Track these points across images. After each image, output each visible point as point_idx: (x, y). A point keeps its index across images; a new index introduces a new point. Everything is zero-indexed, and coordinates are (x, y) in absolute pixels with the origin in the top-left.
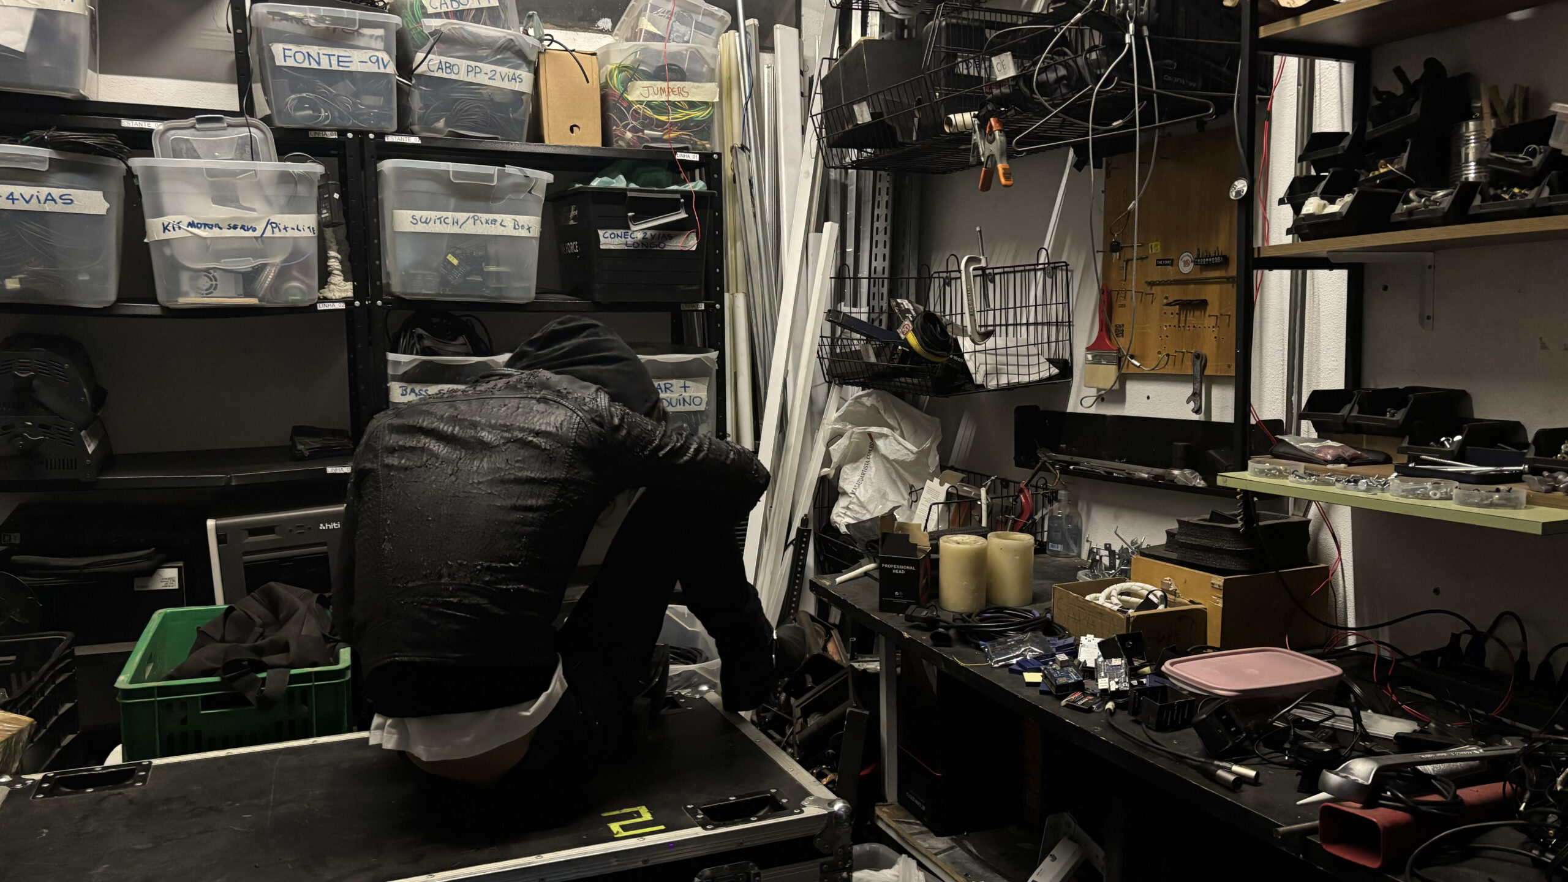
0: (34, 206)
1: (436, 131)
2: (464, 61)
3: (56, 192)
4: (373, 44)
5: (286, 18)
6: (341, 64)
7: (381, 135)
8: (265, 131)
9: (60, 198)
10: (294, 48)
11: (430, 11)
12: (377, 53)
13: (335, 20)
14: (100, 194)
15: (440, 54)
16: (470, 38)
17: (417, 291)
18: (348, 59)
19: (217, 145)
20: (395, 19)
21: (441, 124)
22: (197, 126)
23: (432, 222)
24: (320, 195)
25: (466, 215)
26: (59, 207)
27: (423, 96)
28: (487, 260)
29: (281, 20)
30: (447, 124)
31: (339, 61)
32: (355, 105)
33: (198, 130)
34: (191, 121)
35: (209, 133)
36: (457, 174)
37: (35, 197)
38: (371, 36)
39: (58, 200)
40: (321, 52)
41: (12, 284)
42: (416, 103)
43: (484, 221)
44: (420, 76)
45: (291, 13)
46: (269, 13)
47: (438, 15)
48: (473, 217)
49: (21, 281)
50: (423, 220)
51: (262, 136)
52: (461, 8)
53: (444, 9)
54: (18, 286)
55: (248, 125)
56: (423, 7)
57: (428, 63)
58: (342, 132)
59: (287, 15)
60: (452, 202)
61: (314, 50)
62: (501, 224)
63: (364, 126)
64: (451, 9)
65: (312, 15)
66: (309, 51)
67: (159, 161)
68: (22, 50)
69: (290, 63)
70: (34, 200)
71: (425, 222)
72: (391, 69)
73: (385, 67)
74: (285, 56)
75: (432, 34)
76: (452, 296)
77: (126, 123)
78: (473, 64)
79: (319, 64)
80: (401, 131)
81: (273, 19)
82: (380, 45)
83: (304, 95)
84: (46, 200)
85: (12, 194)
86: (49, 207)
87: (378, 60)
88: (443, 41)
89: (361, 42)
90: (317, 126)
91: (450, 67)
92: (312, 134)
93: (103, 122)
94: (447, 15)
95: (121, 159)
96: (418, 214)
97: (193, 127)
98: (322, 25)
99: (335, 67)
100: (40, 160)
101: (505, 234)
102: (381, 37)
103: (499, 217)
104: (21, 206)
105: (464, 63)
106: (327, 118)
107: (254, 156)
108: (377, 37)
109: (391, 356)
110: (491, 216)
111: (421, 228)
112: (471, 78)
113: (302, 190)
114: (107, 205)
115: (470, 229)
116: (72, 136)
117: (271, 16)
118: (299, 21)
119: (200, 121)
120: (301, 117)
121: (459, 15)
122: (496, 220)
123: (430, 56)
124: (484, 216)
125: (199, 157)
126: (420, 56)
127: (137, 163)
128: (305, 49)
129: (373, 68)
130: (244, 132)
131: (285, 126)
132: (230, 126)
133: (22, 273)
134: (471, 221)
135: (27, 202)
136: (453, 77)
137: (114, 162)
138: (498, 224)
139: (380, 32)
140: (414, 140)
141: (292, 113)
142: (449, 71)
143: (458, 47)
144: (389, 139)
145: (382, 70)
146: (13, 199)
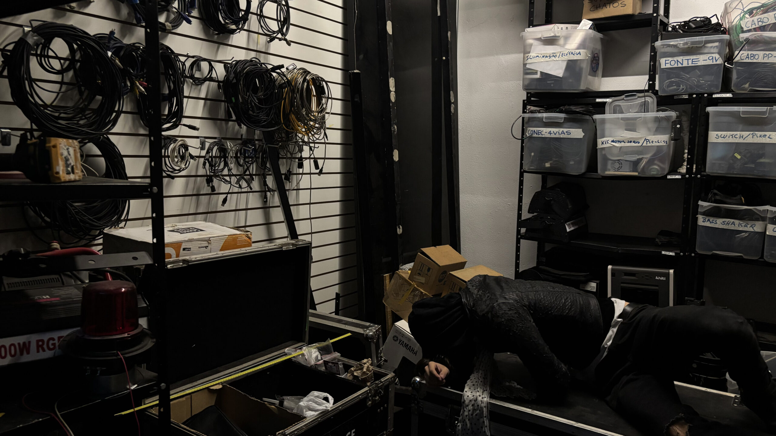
0: (557, 136)
1: (744, 89)
2: (762, 52)
3: (565, 130)
4: (712, 50)
5: (669, 46)
6: (693, 63)
7: (710, 94)
8: (653, 97)
9: (566, 132)
10: (670, 59)
11: (745, 29)
12: (713, 55)
13: (693, 43)
14: (581, 130)
15: (749, 50)
16: (768, 39)
17: (715, 171)
18: (697, 60)
19: (631, 107)
20: (726, 37)
21: (747, 85)
22: (625, 99)
23: (728, 137)
24: (672, 126)
25: (748, 133)
26: (566, 136)
27: (738, 72)
28: (762, 156)
29: (667, 47)
30: (750, 86)
32: (698, 81)
34: (623, 97)
35: (629, 101)
36: (744, 113)
37: (558, 132)
38: (711, 47)
40: (684, 59)
41: (548, 165)
42: (734, 76)
43: (758, 135)
44: (736, 62)
45: (672, 43)
46: (662, 45)
47: (749, 31)
48: (752, 134)
49: (551, 164)
51: (651, 100)
52: (764, 24)
53: (754, 27)
54: (549, 166)
55: (645, 96)
56: (742, 28)
57: (741, 56)
58: (690, 95)
59: (670, 44)
60: (741, 126)
61: (680, 59)
62: (769, 137)
63: (702, 91)
64: (757, 26)
65: (682, 42)
66: (678, 59)
67: (607, 116)
68: (561, 77)
69: (668, 66)
71: (723, 137)
72: (720, 61)
73: (716, 61)
74: (666, 64)
75: (745, 40)
76: (736, 174)
77: (598, 100)
78: (767, 53)
79: (682, 64)
80: (722, 92)
81: (663, 47)
82: (716, 50)
83: (673, 80)
84: (562, 133)
85: (550, 131)
86: (562, 136)
87: (713, 58)
88: (751, 44)
89: (706, 51)
90: (677, 93)
91: (754, 56)
92: (675, 97)
93: (590, 100)
94: (755, 30)
95: (590, 115)
96: (720, 133)
97: (623, 99)
98: (686, 46)
99: (690, 65)
100: (561, 118)
101: (771, 142)
102: (717, 46)
103: (768, 134)
104: (553, 136)
106: (683, 89)
107: (646, 110)
108: (715, 47)
109: (700, 203)
110: (763, 133)
111: (720, 140)
112: (766, 60)
113: (664, 124)
114: (584, 134)
115: (750, 140)
116: (573, 108)
118: (675, 46)
119: (627, 96)
120: (671, 90)
121: (762, 28)
122: (766, 135)
123: (741, 52)
124: (759, 133)
125: (623, 113)
126: (737, 52)
127: (597, 117)
128: (675, 59)
129: (710, 62)
130: (643, 100)
131: (663, 95)
132: (639, 97)
133: (551, 161)
134: (751, 136)
135: (555, 134)
136: (755, 61)
137: (588, 117)
138: (767, 137)
139: (717, 44)
140: (729, 95)
141: (666, 89)
142: (752, 58)
143: (761, 45)
144: (715, 96)
145: (715, 63)
146: (550, 133)
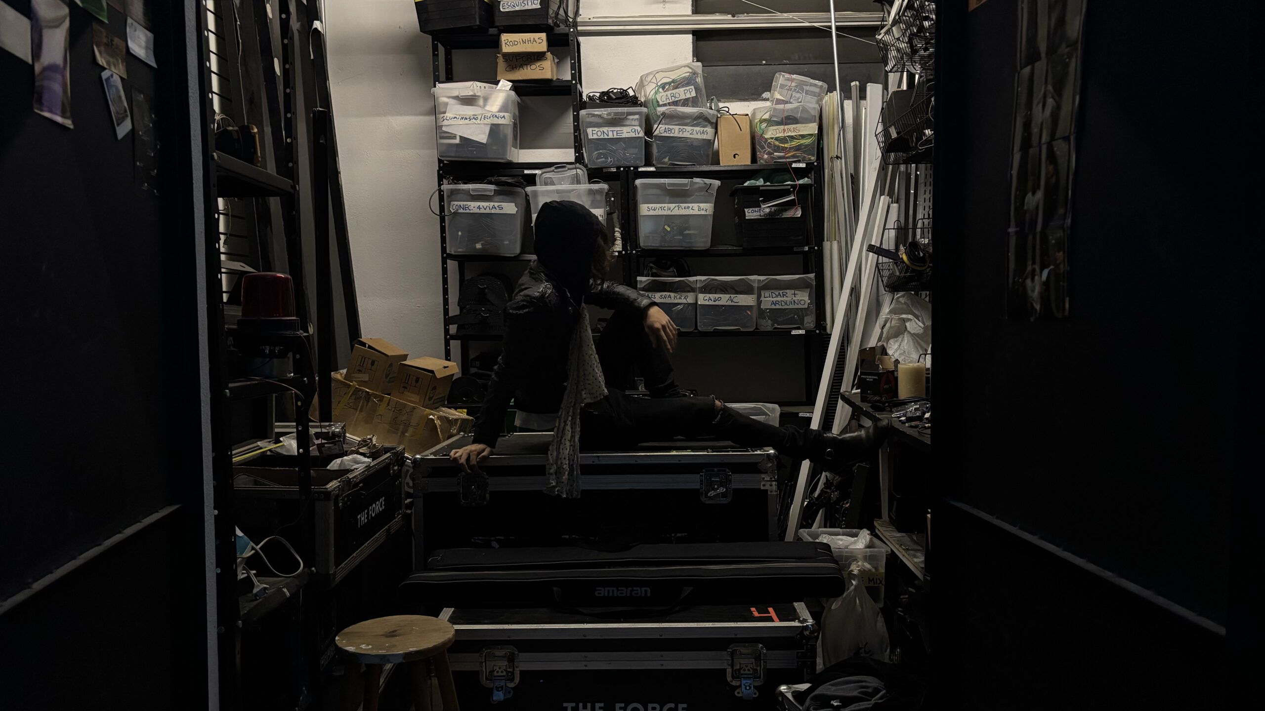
0: (488, 211)
1: (664, 163)
2: (677, 126)
3: (496, 204)
4: (634, 123)
5: (594, 115)
6: (618, 134)
7: (636, 168)
8: (583, 169)
9: (498, 207)
10: (596, 129)
11: (661, 103)
12: (634, 127)
13: (616, 114)
14: (514, 204)
15: (666, 124)
16: (680, 114)
17: (650, 245)
18: (621, 132)
19: (562, 179)
20: (644, 110)
21: (666, 160)
22: (555, 170)
23: (657, 209)
24: (606, 199)
25: (674, 205)
26: (498, 211)
27: (658, 145)
28: (688, 228)
29: (592, 117)
30: (669, 160)
31: (617, 133)
32: (624, 154)
33: (555, 172)
34: (553, 168)
35: (560, 173)
36: (670, 184)
37: (488, 207)
38: (632, 119)
39: (497, 208)
40: (609, 130)
41: (479, 246)
42: (655, 150)
43: (683, 207)
44: (656, 136)
45: (596, 113)
46: (586, 114)
47: (665, 105)
48: (678, 206)
49: (482, 244)
50: (653, 209)
51: (581, 172)
52: (677, 99)
53: (668, 101)
54: (481, 247)
55: (576, 168)
56: (658, 102)
57: (660, 129)
58: (618, 168)
59: (594, 114)
60: (667, 198)
61: (605, 129)
62: (692, 209)
63: (628, 164)
64: (671, 101)
65: (605, 113)
66: (603, 130)
67: (539, 188)
68: (485, 143)
69: (595, 137)
70: (488, 208)
71: (654, 210)
72: (642, 134)
73: (638, 134)
74: (593, 134)
75: (662, 114)
76: (668, 247)
77: (526, 172)
78: (682, 127)
79: (608, 136)
80: (646, 165)
81: (588, 117)
82: (637, 123)
83: (601, 151)
84: (493, 208)
85: (479, 206)
86: (493, 211)
87: (635, 131)
88: (668, 118)
89: (628, 123)
90: (608, 166)
91: (670, 130)
92: (605, 170)
93: (517, 171)
94: (669, 104)
95: (522, 188)
96: (650, 205)
97: (553, 171)
98: (610, 117)
99: (615, 136)
100: (490, 190)
101: (694, 214)
102: (637, 119)
103: (690, 205)
104: (483, 211)
105: (677, 128)
106: (611, 161)
107: (578, 182)
108: (635, 120)
109: (639, 278)
110: (687, 205)
111: (652, 213)
112: (681, 135)
113: (598, 197)
114: (517, 209)
115: (676, 212)
116: (503, 179)
117: (587, 116)
118: (599, 116)
119: (556, 168)
120: (600, 162)
121: (675, 103)
122: (689, 207)
123: (660, 126)
124: (683, 205)
125: (555, 185)
126: (655, 126)
127: (529, 189)
128: (601, 129)
129: (633, 135)
130: (574, 172)
131: (593, 167)
132: (569, 169)
133: (482, 241)
134: (677, 208)
135: (485, 209)
136: (672, 135)
137: (519, 190)
138: (690, 208)
139: (637, 117)
140: (652, 169)
141: (595, 160)
142: (669, 132)
143: (675, 119)
144: (640, 169)
145: (637, 135)
146: (480, 208)
